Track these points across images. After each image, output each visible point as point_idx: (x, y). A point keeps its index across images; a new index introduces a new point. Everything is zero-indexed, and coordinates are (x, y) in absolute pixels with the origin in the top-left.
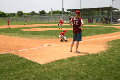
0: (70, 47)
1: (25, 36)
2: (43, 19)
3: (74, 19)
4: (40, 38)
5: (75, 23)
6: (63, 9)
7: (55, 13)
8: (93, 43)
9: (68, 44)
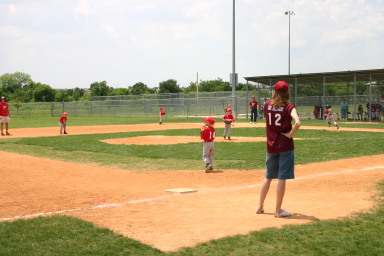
0: (258, 198)
1: (115, 162)
2: (172, 108)
3: (269, 108)
4: (160, 169)
5: (274, 119)
6: (235, 76)
7: (209, 87)
8: (331, 183)
9: (252, 186)
